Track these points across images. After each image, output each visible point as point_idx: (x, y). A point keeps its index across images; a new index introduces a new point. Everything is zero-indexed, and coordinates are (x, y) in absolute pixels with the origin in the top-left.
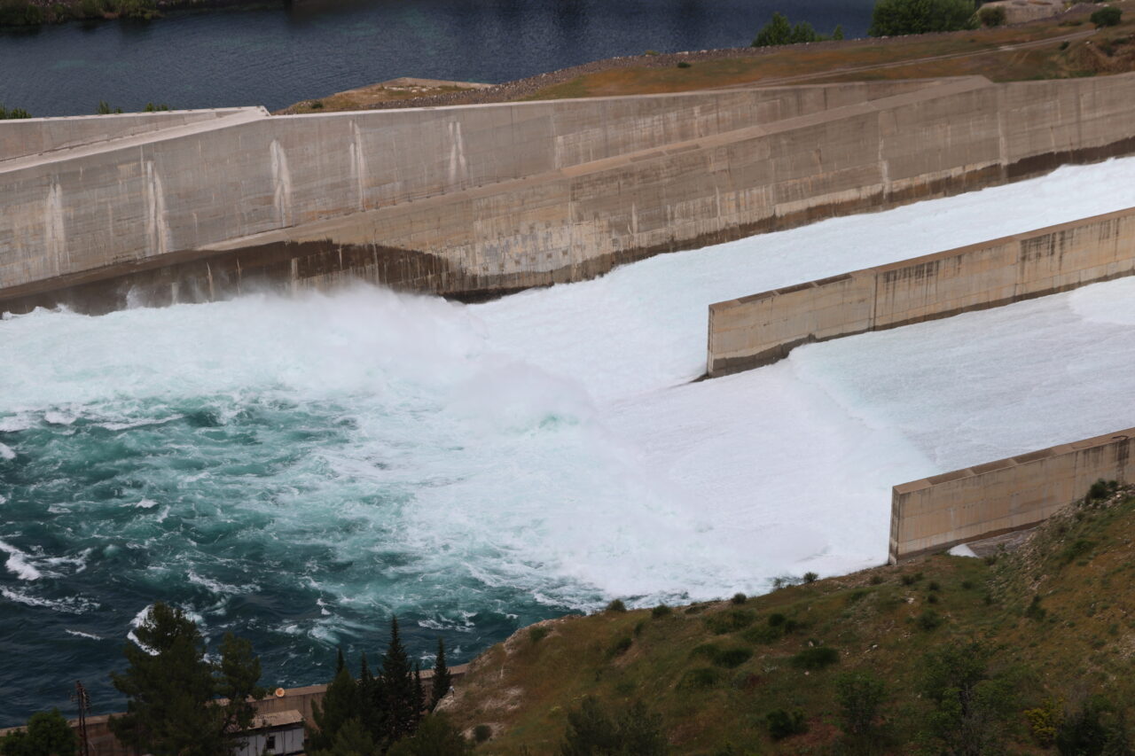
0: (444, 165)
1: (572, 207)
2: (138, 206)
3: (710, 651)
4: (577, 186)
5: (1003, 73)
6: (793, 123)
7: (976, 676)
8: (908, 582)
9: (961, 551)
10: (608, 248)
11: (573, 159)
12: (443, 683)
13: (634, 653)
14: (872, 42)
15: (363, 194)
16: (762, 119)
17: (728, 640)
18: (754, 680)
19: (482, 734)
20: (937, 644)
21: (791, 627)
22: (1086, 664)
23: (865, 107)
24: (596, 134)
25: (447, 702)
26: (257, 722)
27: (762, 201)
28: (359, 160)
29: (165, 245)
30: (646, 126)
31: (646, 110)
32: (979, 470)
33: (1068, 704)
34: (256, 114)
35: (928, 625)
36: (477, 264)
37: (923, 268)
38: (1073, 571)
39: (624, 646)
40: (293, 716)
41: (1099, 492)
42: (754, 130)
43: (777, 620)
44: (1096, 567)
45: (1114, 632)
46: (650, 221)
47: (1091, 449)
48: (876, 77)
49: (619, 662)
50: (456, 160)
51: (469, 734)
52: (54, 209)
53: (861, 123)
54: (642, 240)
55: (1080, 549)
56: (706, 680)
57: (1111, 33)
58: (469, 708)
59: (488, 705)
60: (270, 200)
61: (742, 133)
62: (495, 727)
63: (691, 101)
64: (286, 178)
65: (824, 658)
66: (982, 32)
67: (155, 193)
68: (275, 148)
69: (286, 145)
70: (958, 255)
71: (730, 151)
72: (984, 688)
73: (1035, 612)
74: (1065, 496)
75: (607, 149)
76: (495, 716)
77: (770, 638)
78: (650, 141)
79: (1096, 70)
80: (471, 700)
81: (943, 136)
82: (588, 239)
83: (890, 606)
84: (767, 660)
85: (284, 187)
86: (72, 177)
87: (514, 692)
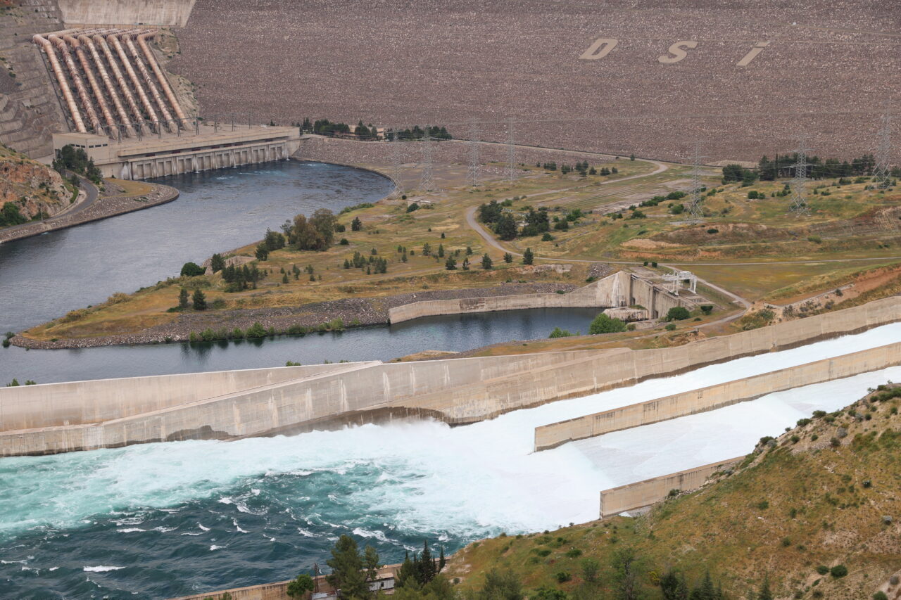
0: (442, 380)
1: (487, 394)
2: (337, 395)
3: (537, 551)
4: (489, 387)
5: (635, 347)
6: (563, 364)
7: (631, 560)
8: (606, 526)
9: (623, 514)
10: (500, 408)
11: (487, 377)
12: (443, 563)
13: (510, 551)
14: (590, 336)
15: (415, 390)
16: (552, 363)
17: (543, 547)
18: (553, 561)
19: (457, 581)
20: (617, 548)
21: (565, 542)
22: (670, 555)
23: (588, 358)
24: (495, 368)
25: (444, 570)
26: (378, 577)
27: (552, 391)
28: (413, 378)
29: (347, 409)
30: (512, 366)
31: (512, 360)
32: (631, 486)
33: (664, 570)
34: (378, 363)
35: (614, 541)
36: (454, 414)
37: (609, 414)
38: (664, 522)
39: (507, 549)
40: (390, 575)
41: (673, 494)
42: (550, 367)
43: (560, 540)
44: (672, 520)
45: (679, 544)
46: (514, 399)
47: (670, 478)
48: (590, 348)
49: (505, 555)
50: (447, 378)
51: (452, 581)
52: (309, 395)
53: (586, 364)
54: (512, 405)
55: (667, 514)
56: (536, 561)
57: (673, 333)
58: (452, 572)
59: (459, 570)
60: (383, 393)
61: (545, 368)
62: (461, 579)
63: (528, 357)
64: (388, 385)
65: (577, 553)
66: (628, 333)
67: (343, 390)
68: (385, 375)
69: (388, 374)
70: (621, 410)
71: (541, 374)
72: (634, 564)
73: (651, 536)
74: (660, 496)
75: (498, 374)
76: (461, 574)
77: (558, 546)
78: (514, 371)
79: (668, 345)
80: (452, 569)
81: (615, 368)
82: (492, 405)
83: (600, 534)
84: (557, 554)
85: (387, 388)
86: (315, 386)
87: (468, 566)
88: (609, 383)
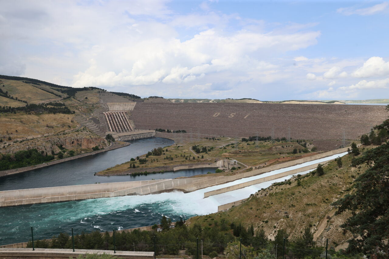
0: (185, 183)
1: (194, 186)
2: (163, 186)
3: (204, 219)
4: (194, 184)
5: (225, 176)
6: (210, 179)
9: (223, 211)
10: (197, 189)
11: (194, 182)
12: (185, 222)
14: (215, 173)
15: (179, 185)
16: (208, 179)
17: (206, 218)
19: (188, 226)
20: (221, 218)
21: (211, 217)
22: (232, 219)
23: (215, 178)
24: (196, 180)
25: (185, 223)
26: (171, 225)
27: (208, 185)
28: (178, 182)
29: (164, 189)
30: (199, 180)
31: (199, 179)
32: (224, 205)
33: (231, 222)
34: (171, 179)
35: (221, 217)
36: (187, 190)
37: (220, 190)
38: (231, 212)
39: (198, 219)
40: (174, 224)
41: (233, 206)
42: (207, 180)
43: (209, 217)
44: (233, 212)
45: (234, 217)
46: (200, 187)
47: (232, 203)
48: (215, 176)
49: (198, 220)
50: (186, 182)
51: (187, 226)
52: (156, 186)
53: (215, 179)
54: (199, 188)
56: (204, 221)
57: (232, 173)
58: (187, 224)
59: (188, 223)
61: (206, 180)
63: (203, 178)
65: (213, 219)
66: (223, 173)
67: (164, 185)
68: (173, 182)
69: (173, 181)
70: (222, 189)
71: (205, 182)
72: (225, 221)
73: (229, 215)
74: (230, 207)
75: (196, 182)
77: (209, 218)
79: (232, 175)
80: (187, 223)
81: (221, 180)
82: (195, 188)
83: (218, 215)
84: (209, 220)
85: (173, 185)
86: (157, 184)
87: (190, 222)
88: (220, 183)
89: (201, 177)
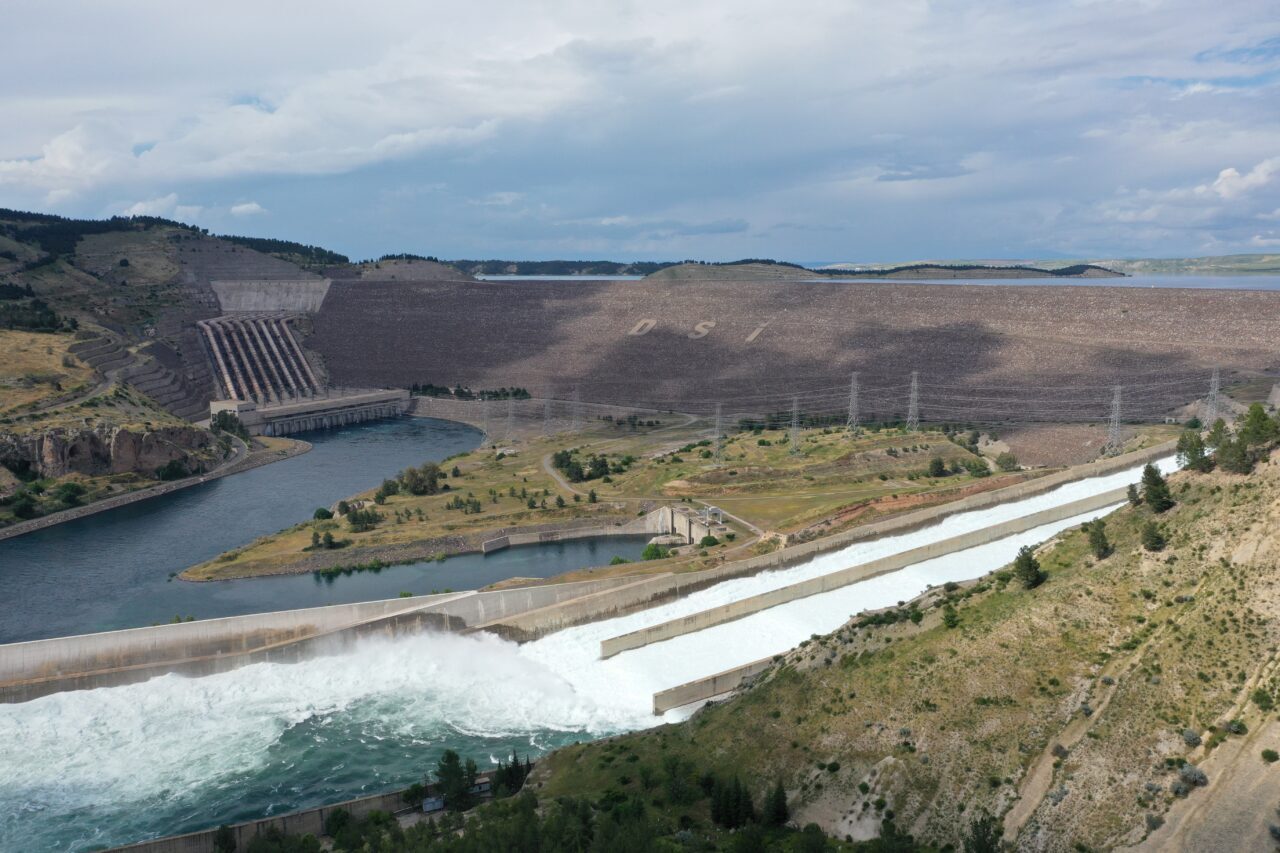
3: (603, 757)
4: (563, 608)
5: (677, 571)
6: (622, 589)
7: (677, 763)
8: (657, 734)
11: (561, 600)
12: (530, 769)
13: (582, 758)
14: (641, 563)
15: (504, 613)
16: (613, 587)
17: (608, 754)
18: (616, 766)
19: (540, 785)
20: (666, 754)
21: (626, 749)
22: (707, 758)
23: (640, 583)
24: (567, 594)
25: (530, 775)
26: (476, 783)
28: (503, 605)
30: (581, 590)
31: (582, 586)
33: (703, 771)
34: (474, 593)
35: (664, 747)
37: (658, 628)
38: (702, 730)
39: (580, 756)
40: (486, 779)
42: (611, 591)
43: (622, 747)
44: (709, 728)
45: (714, 748)
48: (644, 574)
49: (579, 761)
51: (536, 785)
52: (418, 622)
53: (640, 587)
55: (704, 723)
56: (602, 767)
57: (705, 558)
58: (536, 778)
59: (542, 776)
60: (478, 617)
61: (608, 591)
62: (544, 783)
63: (593, 583)
64: (483, 610)
65: (635, 759)
66: (671, 558)
68: (480, 603)
69: (483, 601)
70: (668, 624)
72: (681, 767)
73: (693, 742)
75: (571, 598)
76: (544, 779)
77: (620, 753)
78: (583, 595)
79: (701, 569)
80: (537, 774)
83: (653, 741)
84: (620, 759)
85: (482, 614)
87: (549, 771)
89: (589, 577)
